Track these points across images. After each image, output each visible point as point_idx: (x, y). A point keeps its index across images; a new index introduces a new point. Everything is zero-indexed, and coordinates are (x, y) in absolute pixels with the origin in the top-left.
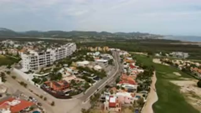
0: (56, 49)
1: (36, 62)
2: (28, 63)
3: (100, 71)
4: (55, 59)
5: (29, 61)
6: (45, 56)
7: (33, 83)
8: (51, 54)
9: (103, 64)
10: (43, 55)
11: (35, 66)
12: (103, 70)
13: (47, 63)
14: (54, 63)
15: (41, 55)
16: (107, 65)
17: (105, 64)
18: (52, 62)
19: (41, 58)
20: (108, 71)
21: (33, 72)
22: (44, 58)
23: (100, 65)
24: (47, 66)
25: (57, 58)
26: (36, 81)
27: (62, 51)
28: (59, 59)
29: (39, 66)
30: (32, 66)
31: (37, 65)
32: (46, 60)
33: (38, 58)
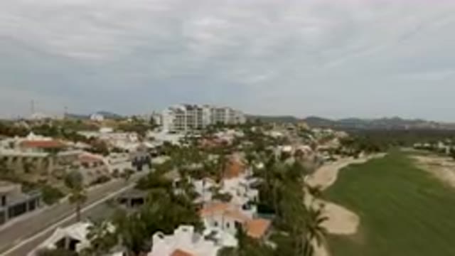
0: (211, 107)
1: (182, 119)
6: (194, 113)
8: (204, 111)
11: (180, 125)
13: (198, 124)
15: (189, 111)
18: (205, 125)
19: (190, 115)
24: (199, 129)
25: (212, 121)
26: (183, 141)
28: (214, 122)
29: (186, 127)
30: (176, 125)
31: (184, 125)
32: (196, 119)
33: (186, 114)
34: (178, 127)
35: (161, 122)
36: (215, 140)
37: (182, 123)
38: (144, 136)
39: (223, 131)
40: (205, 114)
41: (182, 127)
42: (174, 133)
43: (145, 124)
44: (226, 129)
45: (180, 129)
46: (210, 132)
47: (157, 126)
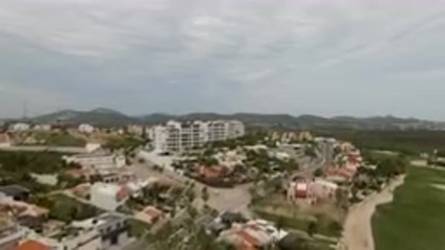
0: (209, 122)
1: (176, 138)
2: (164, 141)
3: (287, 161)
4: (206, 139)
5: (165, 136)
6: (190, 131)
7: (172, 169)
8: (201, 128)
9: (294, 152)
10: (188, 129)
11: (174, 145)
12: (292, 160)
13: (194, 143)
14: (206, 145)
15: (185, 129)
16: (303, 154)
17: (298, 150)
18: (202, 143)
19: (185, 133)
20: (303, 164)
21: (172, 155)
22: (188, 133)
23: (288, 153)
24: (195, 148)
25: (210, 138)
26: (177, 166)
27: (220, 127)
28: (213, 140)
29: (181, 147)
30: (169, 145)
31: (178, 145)
32: (192, 137)
33: (181, 133)
34: (172, 147)
35: (154, 135)
36: (214, 167)
37: (176, 142)
38: (133, 156)
39: (222, 151)
40: (202, 131)
41: (176, 147)
42: (167, 154)
43: (136, 137)
44: (225, 149)
45: (174, 149)
46: (209, 153)
47: (148, 141)
